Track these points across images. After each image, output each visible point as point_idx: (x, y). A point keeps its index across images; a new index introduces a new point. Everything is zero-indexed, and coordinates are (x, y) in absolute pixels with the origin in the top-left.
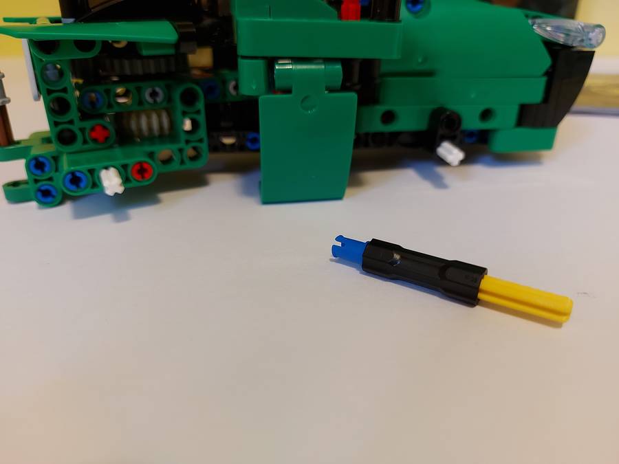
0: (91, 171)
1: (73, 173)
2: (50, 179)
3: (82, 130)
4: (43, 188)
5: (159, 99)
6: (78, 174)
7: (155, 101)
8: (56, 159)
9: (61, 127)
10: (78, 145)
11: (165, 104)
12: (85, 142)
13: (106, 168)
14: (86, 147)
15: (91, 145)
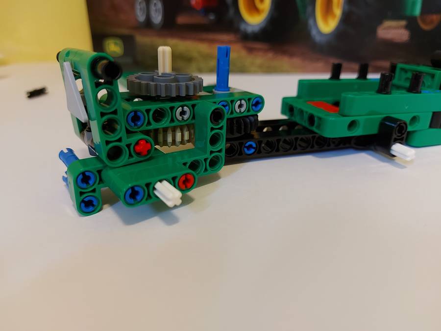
0: (148, 185)
1: (133, 188)
2: (94, 191)
3: (128, 146)
4: (86, 200)
5: (186, 117)
6: (136, 189)
7: (183, 119)
8: (99, 172)
9: (111, 145)
10: (124, 159)
11: (189, 121)
12: (131, 156)
13: (161, 181)
14: (132, 160)
15: (135, 158)
